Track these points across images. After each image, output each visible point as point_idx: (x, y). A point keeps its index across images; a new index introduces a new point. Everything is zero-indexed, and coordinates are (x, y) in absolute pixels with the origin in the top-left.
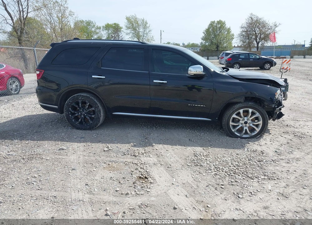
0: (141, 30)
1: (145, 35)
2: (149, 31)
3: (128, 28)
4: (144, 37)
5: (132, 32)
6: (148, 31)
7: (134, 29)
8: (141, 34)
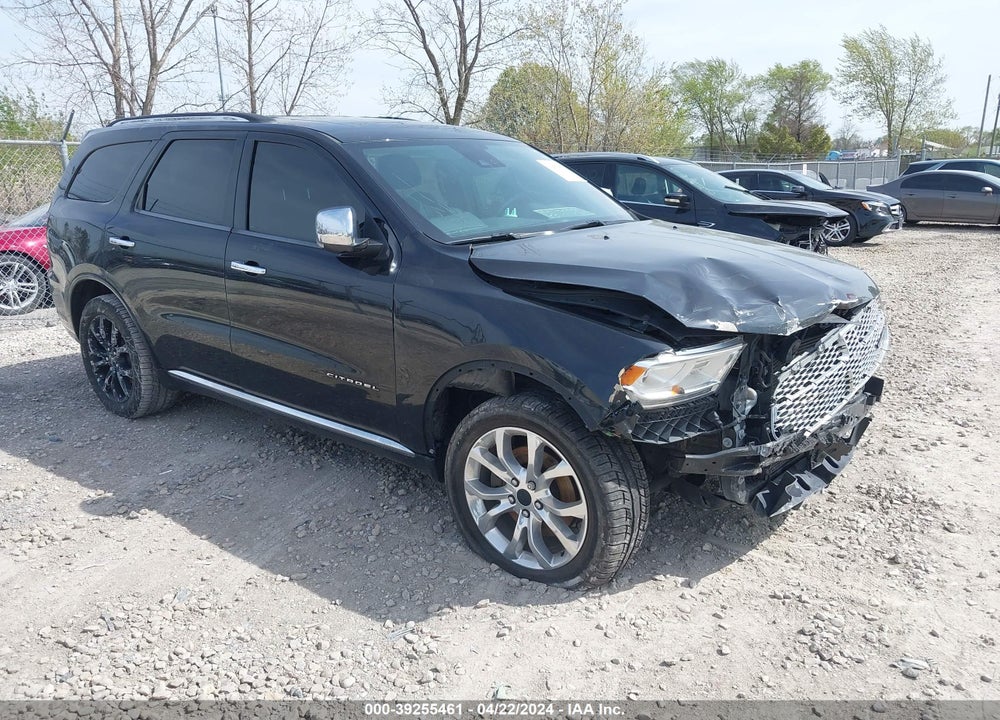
0: (903, 79)
1: (917, 99)
2: (936, 82)
3: (851, 78)
4: (912, 106)
5: (868, 90)
6: (930, 82)
7: (877, 80)
8: (900, 95)
